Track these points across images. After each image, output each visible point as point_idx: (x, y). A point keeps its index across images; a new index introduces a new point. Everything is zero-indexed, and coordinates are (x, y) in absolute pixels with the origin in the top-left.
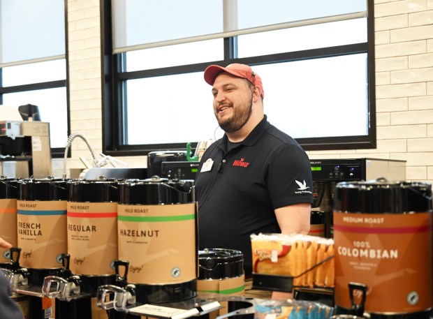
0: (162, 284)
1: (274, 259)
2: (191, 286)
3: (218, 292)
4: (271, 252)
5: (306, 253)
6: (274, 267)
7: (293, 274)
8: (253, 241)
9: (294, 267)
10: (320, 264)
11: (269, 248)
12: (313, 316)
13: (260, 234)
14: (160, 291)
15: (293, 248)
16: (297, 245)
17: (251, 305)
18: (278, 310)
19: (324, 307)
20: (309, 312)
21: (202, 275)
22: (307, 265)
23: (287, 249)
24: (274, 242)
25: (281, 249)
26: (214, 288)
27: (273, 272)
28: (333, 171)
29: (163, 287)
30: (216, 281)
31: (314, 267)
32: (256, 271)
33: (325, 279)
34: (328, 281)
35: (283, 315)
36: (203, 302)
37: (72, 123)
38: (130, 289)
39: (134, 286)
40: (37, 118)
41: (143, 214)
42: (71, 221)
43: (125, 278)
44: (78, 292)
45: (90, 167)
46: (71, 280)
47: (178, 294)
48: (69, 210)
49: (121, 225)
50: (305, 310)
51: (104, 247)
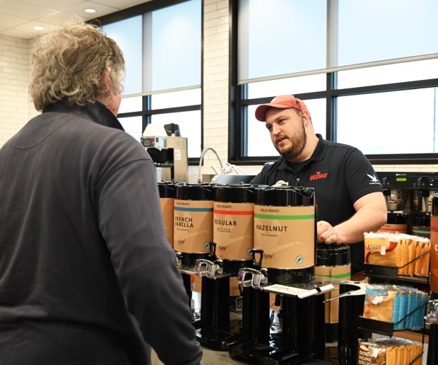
0: (288, 269)
1: (383, 253)
2: (310, 271)
3: (330, 276)
4: (380, 247)
5: (407, 248)
6: (382, 259)
7: (398, 266)
8: (365, 237)
9: (399, 259)
10: (418, 258)
11: (378, 243)
12: (412, 299)
13: (371, 233)
14: (286, 274)
15: (399, 244)
16: (401, 242)
17: (358, 288)
18: (386, 293)
19: (420, 292)
20: (409, 296)
21: (319, 262)
22: (408, 258)
23: (393, 245)
24: (383, 239)
25: (389, 245)
26: (328, 274)
27: (381, 263)
28: (416, 181)
29: (289, 271)
30: (329, 268)
31: (414, 260)
32: (367, 262)
33: (422, 270)
34: (424, 271)
35: (388, 298)
36: (320, 284)
37: (204, 138)
38: (263, 272)
39: (266, 270)
40: (178, 135)
41: (275, 214)
42: (216, 217)
43: (260, 263)
44: (221, 272)
45: (219, 173)
46: (217, 263)
47: (301, 277)
48: (216, 208)
49: (257, 221)
50: (406, 294)
51: (242, 238)
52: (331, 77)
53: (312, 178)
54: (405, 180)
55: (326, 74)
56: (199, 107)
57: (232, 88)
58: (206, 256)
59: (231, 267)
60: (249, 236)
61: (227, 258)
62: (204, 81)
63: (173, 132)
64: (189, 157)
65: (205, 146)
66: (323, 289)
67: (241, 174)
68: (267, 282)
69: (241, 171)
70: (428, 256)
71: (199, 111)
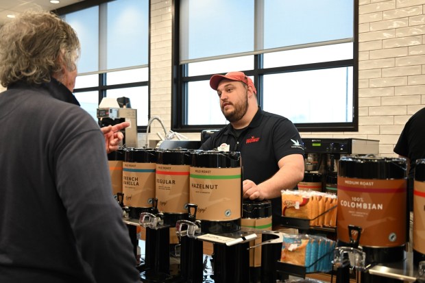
0: (218, 221)
1: (297, 207)
2: (237, 222)
3: (254, 227)
4: (295, 203)
5: (318, 203)
6: (296, 213)
7: (310, 218)
8: (283, 194)
9: (311, 213)
10: (327, 211)
11: (293, 200)
12: (322, 246)
13: (287, 190)
14: (217, 225)
15: (310, 200)
16: (313, 198)
17: (277, 237)
18: (299, 242)
19: (329, 240)
20: (319, 243)
21: (244, 215)
22: (318, 212)
23: (306, 201)
24: (297, 196)
25: (302, 201)
26: (252, 225)
27: (296, 216)
28: (329, 146)
29: (219, 223)
30: (253, 220)
31: (324, 213)
32: (284, 215)
33: (330, 222)
34: (332, 223)
35: (302, 245)
36: (246, 234)
37: (151, 110)
38: (197, 224)
39: (200, 221)
40: (129, 106)
41: (207, 174)
42: (158, 177)
43: (195, 216)
44: (162, 223)
45: (163, 139)
46: (159, 216)
47: (229, 227)
48: (158, 169)
49: (192, 181)
50: (317, 242)
51: (180, 194)
52: (258, 59)
53: (248, 141)
54: (319, 145)
55: (253, 56)
56: (147, 83)
57: (175, 67)
58: (149, 210)
59: (171, 219)
60: (186, 193)
61: (167, 212)
62: (151, 61)
63: (125, 104)
64: (138, 125)
65: (151, 116)
66: (247, 238)
67: (181, 140)
68: (200, 232)
69: (182, 137)
70: (336, 210)
71: (147, 87)
